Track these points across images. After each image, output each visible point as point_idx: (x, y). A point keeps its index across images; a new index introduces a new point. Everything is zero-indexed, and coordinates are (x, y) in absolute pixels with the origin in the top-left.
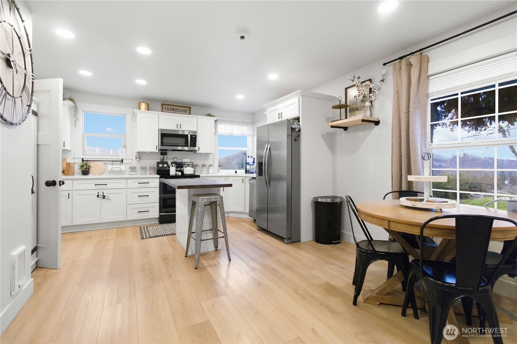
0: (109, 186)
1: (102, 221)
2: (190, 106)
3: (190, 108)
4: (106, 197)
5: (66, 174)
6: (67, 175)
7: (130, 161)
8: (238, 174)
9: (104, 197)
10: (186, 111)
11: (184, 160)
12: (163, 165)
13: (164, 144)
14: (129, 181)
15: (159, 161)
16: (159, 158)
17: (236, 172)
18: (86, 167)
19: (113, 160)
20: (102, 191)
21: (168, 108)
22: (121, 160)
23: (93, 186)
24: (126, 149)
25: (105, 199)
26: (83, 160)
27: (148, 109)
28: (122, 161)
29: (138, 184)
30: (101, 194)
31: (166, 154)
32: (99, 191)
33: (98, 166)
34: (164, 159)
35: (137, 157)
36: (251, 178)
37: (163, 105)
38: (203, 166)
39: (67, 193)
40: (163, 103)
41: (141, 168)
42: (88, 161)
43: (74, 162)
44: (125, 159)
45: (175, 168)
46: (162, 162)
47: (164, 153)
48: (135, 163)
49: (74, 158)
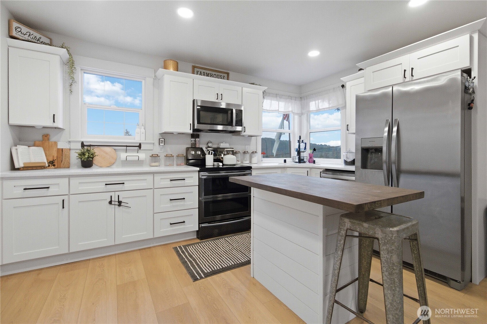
0: (127, 186)
1: (117, 243)
2: (228, 72)
3: (228, 74)
4: (122, 204)
5: (56, 166)
6: (59, 167)
7: (150, 147)
8: (287, 164)
9: (120, 203)
10: (223, 78)
11: (222, 145)
12: (195, 152)
13: (201, 122)
14: (157, 178)
15: (189, 146)
16: (188, 142)
17: (285, 161)
18: (88, 155)
19: (127, 145)
20: (117, 194)
21: (201, 72)
22: (138, 145)
23: (101, 187)
24: (145, 129)
25: (121, 207)
26: (83, 145)
27: (177, 69)
28: (140, 146)
29: (169, 182)
30: (115, 199)
31: (198, 136)
32: (112, 194)
33: (107, 153)
34: (195, 144)
35: (161, 140)
36: (323, 170)
37: (194, 67)
38: (244, 153)
39: (59, 199)
40: (194, 65)
41: (166, 156)
42: (90, 146)
43: (68, 148)
44: (144, 143)
45: (213, 155)
46: (194, 147)
47: (196, 134)
48: (157, 149)
49: (70, 142)
